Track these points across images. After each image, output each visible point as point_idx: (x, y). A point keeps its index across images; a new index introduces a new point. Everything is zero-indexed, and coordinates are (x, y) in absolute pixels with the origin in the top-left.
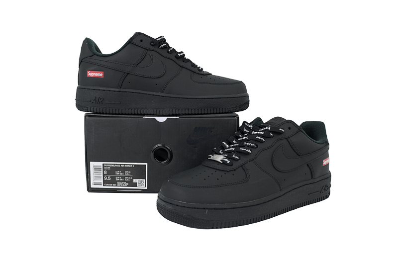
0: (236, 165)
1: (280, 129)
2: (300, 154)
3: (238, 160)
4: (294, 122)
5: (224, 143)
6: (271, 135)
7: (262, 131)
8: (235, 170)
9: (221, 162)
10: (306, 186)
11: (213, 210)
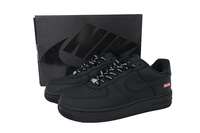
0: (102, 85)
1: (133, 65)
2: (145, 81)
3: (104, 83)
4: (144, 61)
5: (101, 71)
6: (127, 68)
7: (121, 66)
8: (101, 89)
9: (94, 84)
10: (150, 100)
11: (82, 112)
